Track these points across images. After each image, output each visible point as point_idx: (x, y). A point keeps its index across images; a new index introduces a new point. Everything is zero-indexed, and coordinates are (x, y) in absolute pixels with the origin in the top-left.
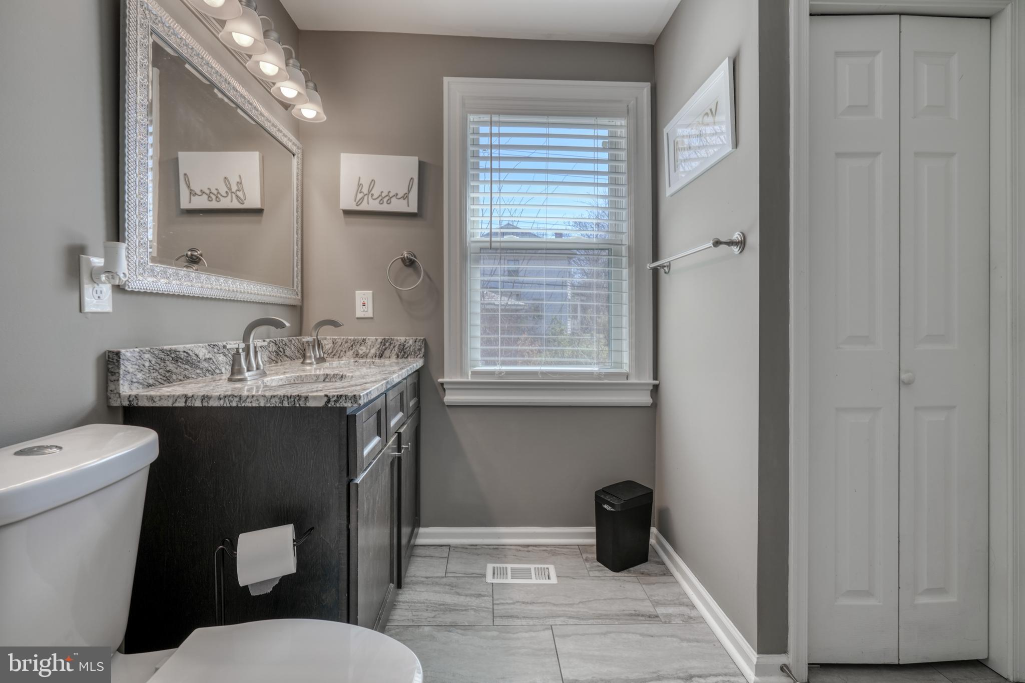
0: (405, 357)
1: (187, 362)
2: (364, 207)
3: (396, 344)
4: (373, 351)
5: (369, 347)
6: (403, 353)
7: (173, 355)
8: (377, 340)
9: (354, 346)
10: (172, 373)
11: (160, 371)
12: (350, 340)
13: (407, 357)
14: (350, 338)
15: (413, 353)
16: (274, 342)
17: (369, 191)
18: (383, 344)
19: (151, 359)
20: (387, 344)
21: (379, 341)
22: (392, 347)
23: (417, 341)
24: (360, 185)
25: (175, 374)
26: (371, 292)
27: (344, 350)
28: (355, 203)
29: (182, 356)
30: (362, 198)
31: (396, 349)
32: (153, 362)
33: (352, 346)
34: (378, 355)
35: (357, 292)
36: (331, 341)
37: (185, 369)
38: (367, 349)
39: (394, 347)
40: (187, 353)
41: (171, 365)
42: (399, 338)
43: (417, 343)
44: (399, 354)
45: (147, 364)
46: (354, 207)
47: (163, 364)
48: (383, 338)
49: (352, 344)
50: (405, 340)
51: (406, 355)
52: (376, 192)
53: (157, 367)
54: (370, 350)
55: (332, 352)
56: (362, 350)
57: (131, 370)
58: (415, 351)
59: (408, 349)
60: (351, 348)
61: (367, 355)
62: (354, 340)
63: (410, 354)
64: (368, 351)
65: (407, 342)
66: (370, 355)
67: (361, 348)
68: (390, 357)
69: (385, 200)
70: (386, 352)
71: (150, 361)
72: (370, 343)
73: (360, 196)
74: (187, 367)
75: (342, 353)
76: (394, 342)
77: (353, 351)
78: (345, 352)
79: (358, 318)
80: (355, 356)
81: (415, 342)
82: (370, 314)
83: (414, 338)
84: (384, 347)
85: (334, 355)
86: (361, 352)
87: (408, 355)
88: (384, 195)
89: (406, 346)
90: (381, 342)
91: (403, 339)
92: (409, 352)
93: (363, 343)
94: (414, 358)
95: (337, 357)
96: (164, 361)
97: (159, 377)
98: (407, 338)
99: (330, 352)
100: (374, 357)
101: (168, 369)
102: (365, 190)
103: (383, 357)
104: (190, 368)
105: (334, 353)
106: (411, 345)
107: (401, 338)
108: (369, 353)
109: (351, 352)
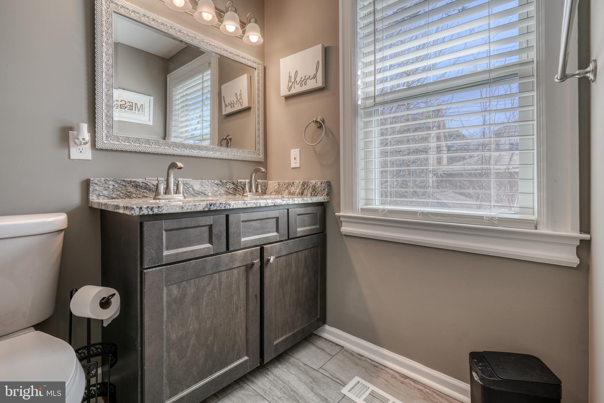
0: (316, 195)
1: (146, 188)
2: (293, 91)
3: (310, 185)
4: (298, 190)
5: (296, 188)
6: (315, 192)
7: (133, 184)
8: (300, 182)
9: (288, 187)
10: (132, 193)
11: (122, 191)
12: (286, 182)
13: (317, 195)
14: (286, 181)
15: (320, 192)
16: (232, 182)
17: (295, 79)
18: (303, 186)
19: (114, 184)
20: (305, 185)
21: (301, 183)
22: (308, 188)
23: (323, 183)
24: (290, 77)
25: (135, 194)
26: (299, 149)
27: (283, 190)
28: (288, 90)
29: (141, 185)
30: (291, 86)
31: (310, 189)
32: (116, 186)
33: (287, 187)
34: (300, 193)
35: (291, 150)
36: (277, 183)
37: (144, 192)
38: (295, 189)
39: (309, 187)
40: (145, 183)
41: (131, 189)
42: (312, 181)
43: (323, 185)
44: (312, 193)
45: (111, 187)
46: (287, 93)
47: (124, 188)
48: (303, 181)
49: (287, 185)
50: (315, 183)
51: (316, 194)
52: (298, 79)
53: (120, 189)
54: (296, 189)
55: (278, 191)
56: (292, 189)
57: (98, 189)
58: (321, 191)
59: (317, 189)
60: (287, 188)
61: (295, 193)
62: (288, 183)
63: (319, 193)
64: (295, 190)
65: (317, 184)
66: (296, 193)
67: (292, 188)
68: (307, 195)
69: (303, 83)
70: (305, 191)
71: (113, 186)
72: (296, 185)
73: (290, 84)
74: (145, 191)
75: (283, 191)
76: (309, 184)
77: (288, 190)
78: (284, 191)
79: (292, 168)
80: (289, 193)
81: (322, 184)
82: (298, 165)
83: (321, 181)
84: (304, 188)
85: (279, 193)
86: (292, 191)
87: (317, 194)
88: (302, 79)
89: (316, 187)
90: (302, 184)
91: (314, 182)
92: (318, 191)
93: (293, 185)
94: (321, 196)
95: (280, 194)
96: (125, 186)
97: (121, 194)
98: (317, 181)
99: (277, 190)
100: (298, 195)
101: (129, 191)
102: (293, 80)
103: (303, 195)
104: (147, 192)
105: (278, 192)
106: (319, 187)
107: (313, 181)
108: (296, 191)
109: (286, 191)
